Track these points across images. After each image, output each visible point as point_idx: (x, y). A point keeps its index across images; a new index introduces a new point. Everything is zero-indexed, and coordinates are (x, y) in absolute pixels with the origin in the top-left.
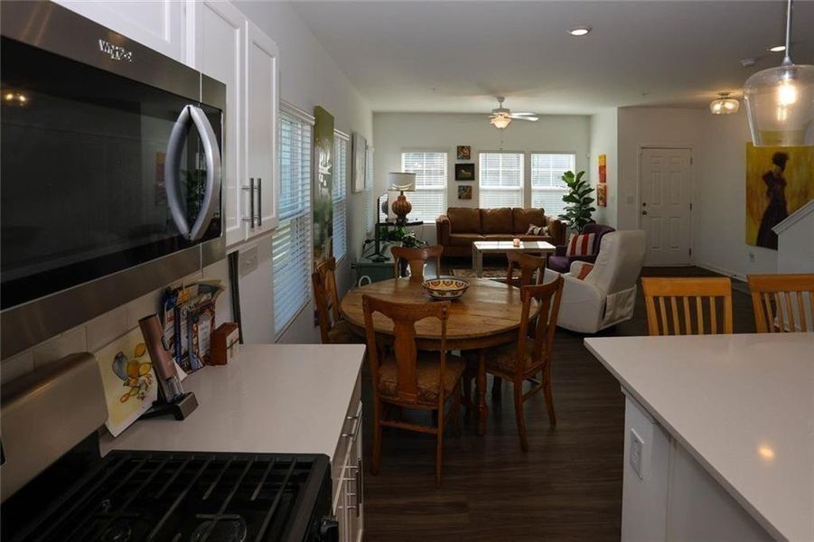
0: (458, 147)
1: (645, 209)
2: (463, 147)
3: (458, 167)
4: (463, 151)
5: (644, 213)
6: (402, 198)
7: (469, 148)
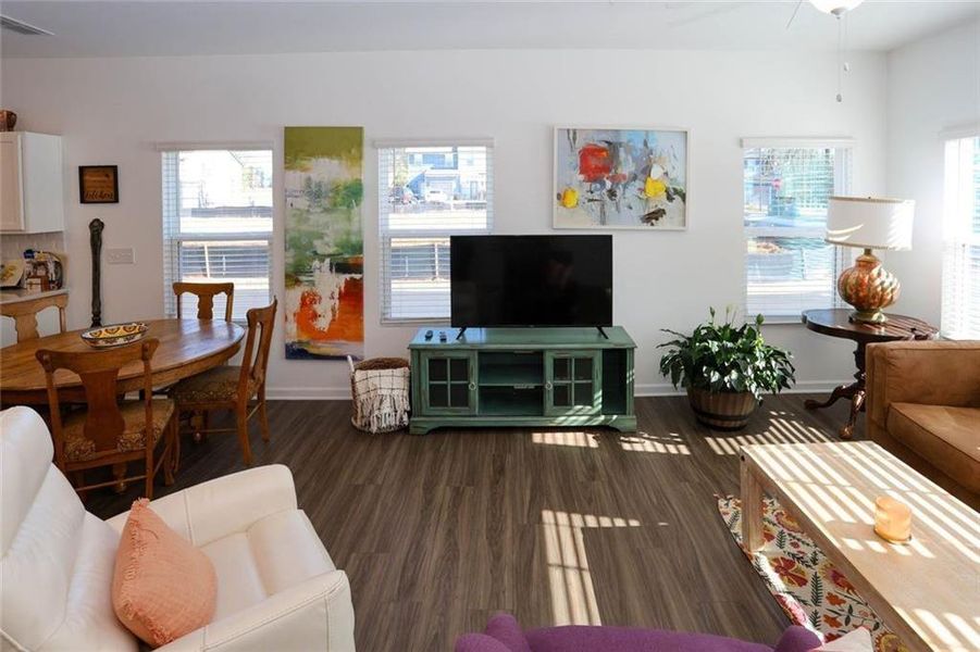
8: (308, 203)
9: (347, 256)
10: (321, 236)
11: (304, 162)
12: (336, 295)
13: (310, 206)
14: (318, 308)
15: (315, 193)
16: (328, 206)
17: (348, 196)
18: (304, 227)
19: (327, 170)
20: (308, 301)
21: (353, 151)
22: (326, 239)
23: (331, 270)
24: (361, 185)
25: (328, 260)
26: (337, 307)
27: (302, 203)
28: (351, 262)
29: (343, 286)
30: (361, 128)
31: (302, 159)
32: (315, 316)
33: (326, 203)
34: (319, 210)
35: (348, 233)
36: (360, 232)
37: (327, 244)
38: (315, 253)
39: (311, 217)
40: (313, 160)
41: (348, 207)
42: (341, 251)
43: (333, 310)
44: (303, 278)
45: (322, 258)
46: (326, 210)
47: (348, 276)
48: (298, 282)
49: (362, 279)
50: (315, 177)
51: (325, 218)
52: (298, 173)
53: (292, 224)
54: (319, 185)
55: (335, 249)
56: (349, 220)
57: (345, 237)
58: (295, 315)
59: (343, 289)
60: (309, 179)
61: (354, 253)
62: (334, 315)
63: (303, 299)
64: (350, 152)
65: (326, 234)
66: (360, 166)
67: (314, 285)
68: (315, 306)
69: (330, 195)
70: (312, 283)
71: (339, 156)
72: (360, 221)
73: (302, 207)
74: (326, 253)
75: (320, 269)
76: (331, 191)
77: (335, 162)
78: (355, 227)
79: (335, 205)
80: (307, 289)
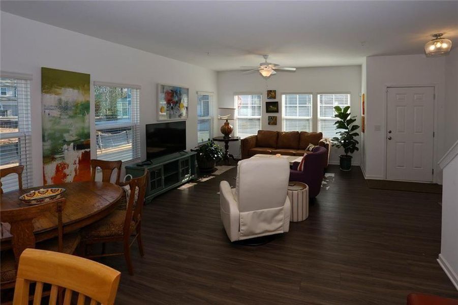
0: (268, 91)
1: (390, 135)
2: (271, 91)
3: (268, 104)
4: (271, 94)
5: (390, 139)
6: (227, 124)
7: (275, 91)
8: (59, 113)
9: (83, 140)
10: (68, 131)
11: (57, 90)
12: (77, 162)
13: (60, 115)
14: (67, 171)
15: (64, 107)
16: (72, 115)
17: (83, 109)
18: (57, 127)
19: (70, 95)
20: (60, 170)
21: (86, 86)
22: (71, 133)
23: (74, 149)
24: (89, 103)
25: (72, 144)
26: (77, 168)
27: (56, 113)
28: (84, 143)
29: (81, 156)
30: (89, 75)
31: (55, 88)
32: (65, 176)
33: (71, 113)
34: (66, 117)
35: (83, 128)
36: (89, 127)
37: (71, 135)
38: (65, 141)
39: (62, 121)
40: (63, 89)
41: (83, 115)
42: (79, 138)
43: (76, 170)
44: (57, 156)
45: (68, 143)
46: (71, 117)
47: (83, 151)
48: (53, 159)
49: (90, 151)
50: (63, 98)
51: (70, 121)
52: (53, 96)
53: (48, 125)
54: (67, 103)
55: (77, 137)
56: (84, 121)
57: (81, 131)
58: (52, 179)
59: (81, 158)
60: (60, 100)
61: (86, 139)
62: (76, 173)
63: (57, 168)
64: (84, 86)
65: (71, 130)
66: (89, 94)
67: (64, 159)
68: (65, 171)
69: (73, 108)
70: (63, 158)
71: (78, 88)
72: (89, 122)
73: (56, 115)
74: (71, 140)
75: (67, 149)
76: (74, 106)
77: (76, 91)
78: (86, 125)
79: (76, 114)
80: (60, 162)
